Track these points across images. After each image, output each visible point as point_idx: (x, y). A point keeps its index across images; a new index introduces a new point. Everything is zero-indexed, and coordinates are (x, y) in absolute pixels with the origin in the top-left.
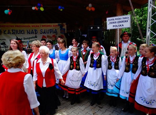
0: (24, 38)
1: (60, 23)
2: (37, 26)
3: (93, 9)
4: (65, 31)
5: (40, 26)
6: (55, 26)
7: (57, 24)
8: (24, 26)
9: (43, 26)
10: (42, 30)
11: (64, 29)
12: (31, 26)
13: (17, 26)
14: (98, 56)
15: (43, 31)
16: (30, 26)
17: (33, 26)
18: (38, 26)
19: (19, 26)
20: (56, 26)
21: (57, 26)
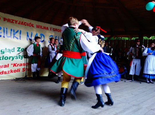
0: (20, 48)
2: (45, 28)
5: (49, 29)
8: (22, 23)
9: (55, 30)
12: (35, 26)
13: (9, 20)
16: (32, 26)
17: (38, 27)
18: (47, 29)
19: (13, 20)
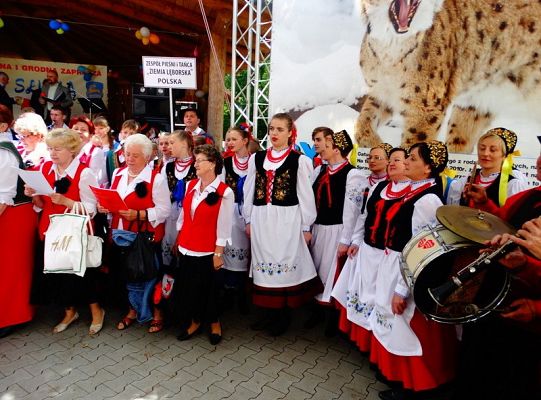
1: (87, 66)
2: (2, 66)
3: (155, 40)
4: (101, 91)
6: (68, 72)
7: (75, 66)
9: (25, 68)
10: (22, 80)
11: (100, 86)
14: (188, 169)
15: (27, 85)
20: (73, 71)
21: (75, 74)
